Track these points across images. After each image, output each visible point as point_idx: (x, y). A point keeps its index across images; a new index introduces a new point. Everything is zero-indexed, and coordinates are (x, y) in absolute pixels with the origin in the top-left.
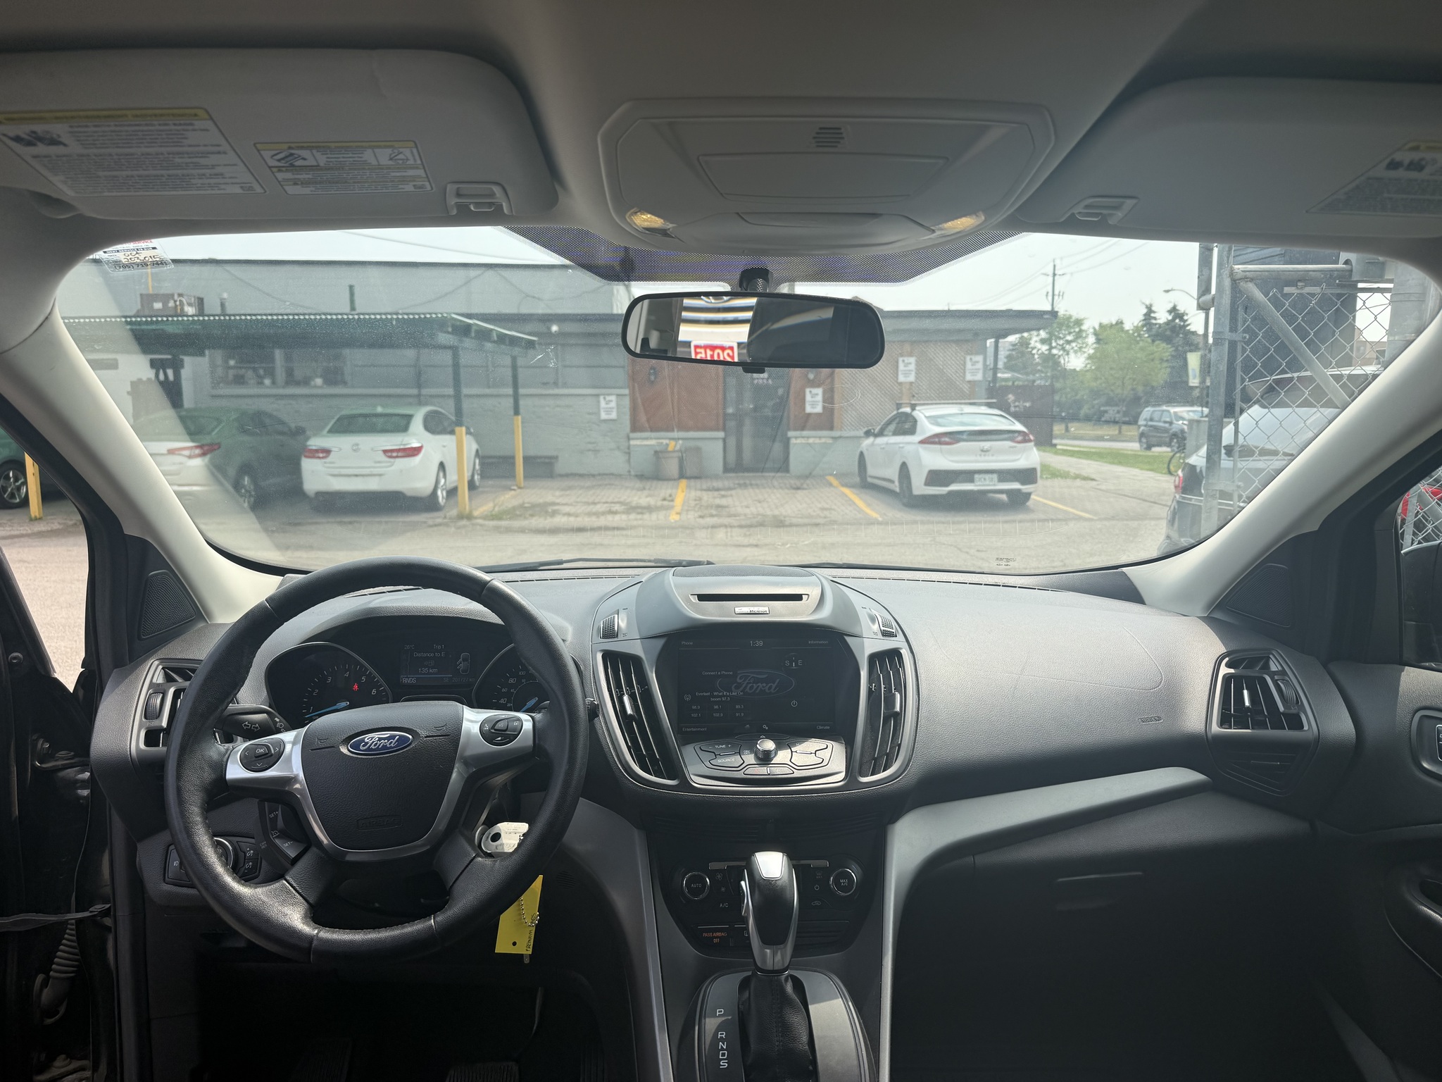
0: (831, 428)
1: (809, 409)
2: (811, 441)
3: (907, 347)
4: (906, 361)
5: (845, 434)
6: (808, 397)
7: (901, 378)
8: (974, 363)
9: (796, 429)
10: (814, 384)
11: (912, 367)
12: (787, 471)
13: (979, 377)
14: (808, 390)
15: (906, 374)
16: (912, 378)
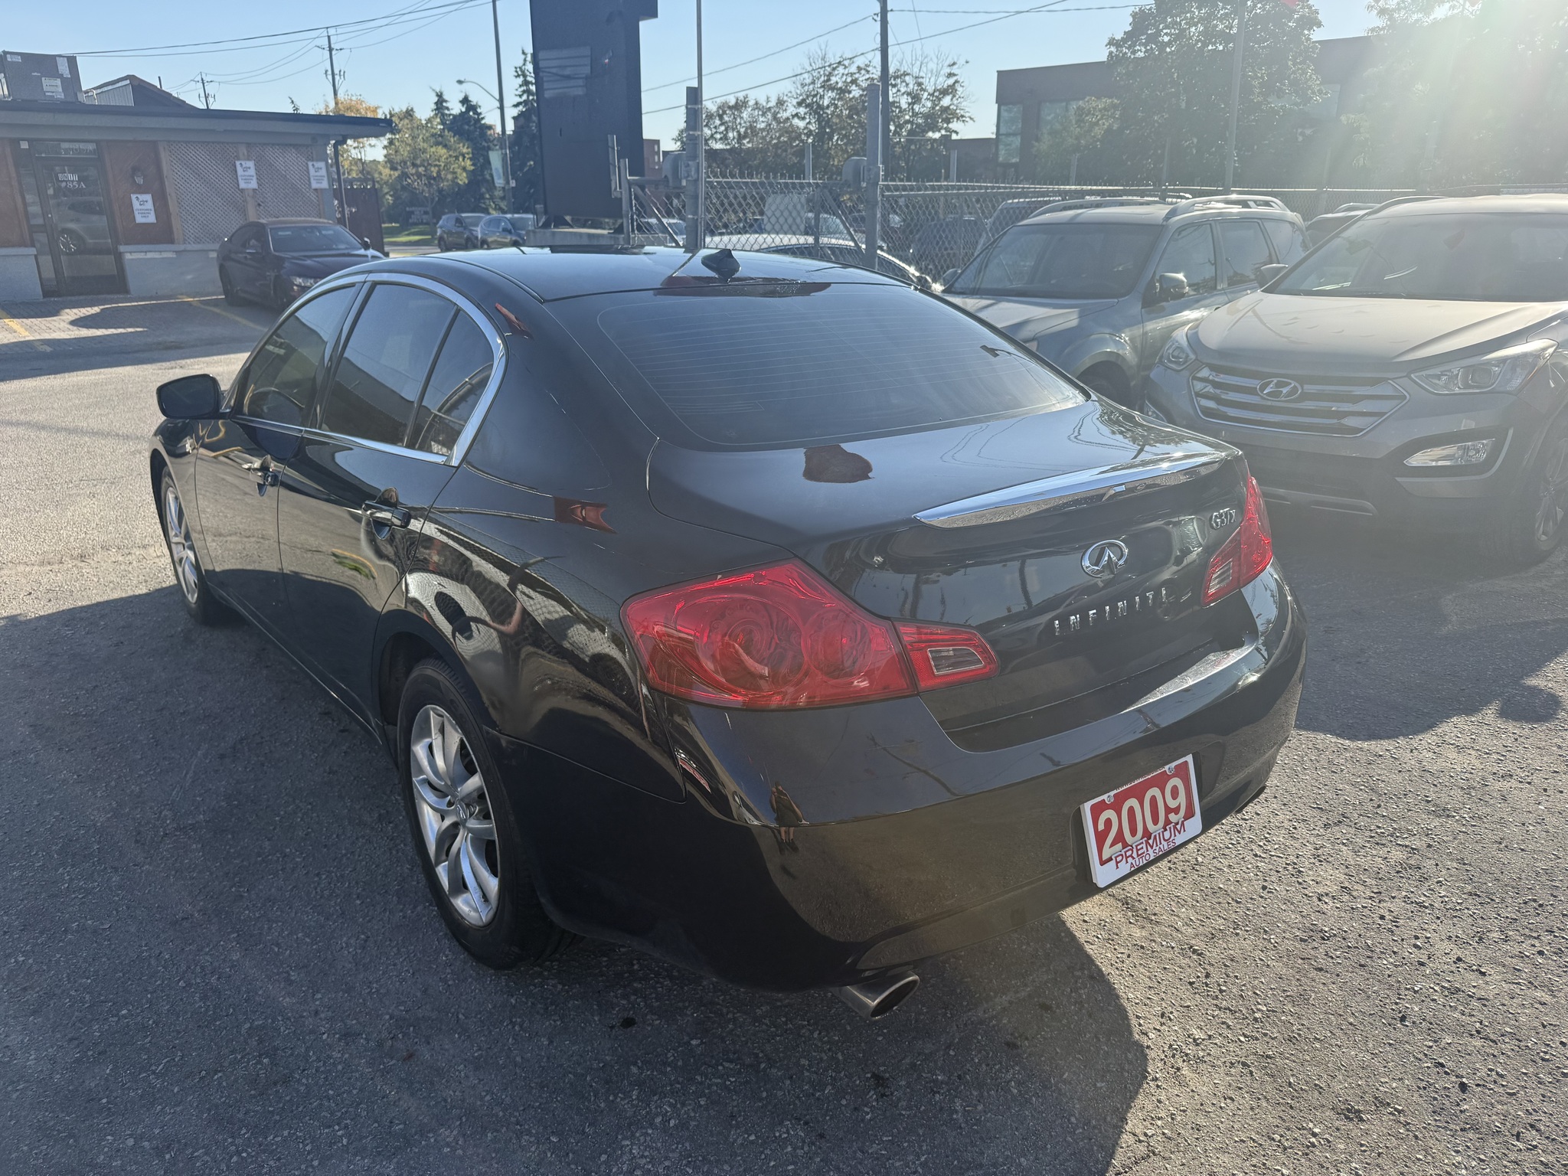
0: (172, 241)
1: (139, 219)
2: (150, 255)
3: (243, 150)
4: (244, 165)
5: (189, 247)
6: (136, 205)
7: (242, 185)
8: (318, 170)
9: (126, 244)
10: (141, 190)
11: (252, 172)
12: (126, 291)
13: (325, 185)
14: (133, 197)
15: (247, 181)
16: (254, 184)
